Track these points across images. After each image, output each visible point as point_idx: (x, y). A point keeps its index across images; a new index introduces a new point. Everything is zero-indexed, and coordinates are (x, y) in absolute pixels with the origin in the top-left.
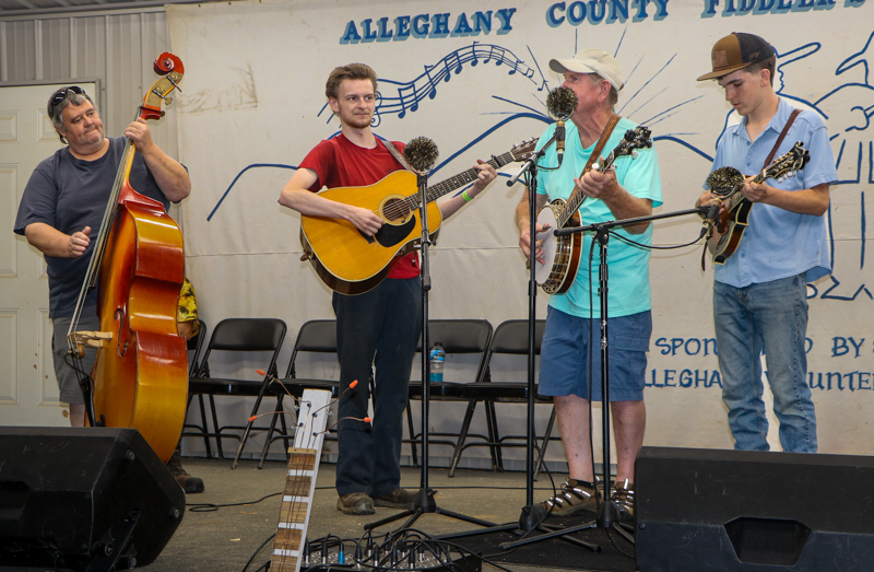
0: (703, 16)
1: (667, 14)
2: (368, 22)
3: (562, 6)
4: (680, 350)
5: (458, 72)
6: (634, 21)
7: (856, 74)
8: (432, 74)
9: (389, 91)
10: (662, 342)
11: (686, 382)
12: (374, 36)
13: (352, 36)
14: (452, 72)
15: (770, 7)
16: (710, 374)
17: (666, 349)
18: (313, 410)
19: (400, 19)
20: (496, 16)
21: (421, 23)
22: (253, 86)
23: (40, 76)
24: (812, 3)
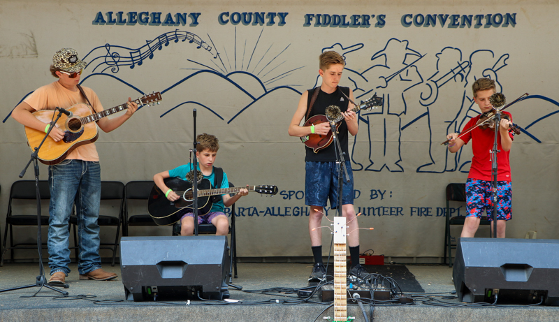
0: (304, 25)
1: (285, 23)
2: (110, 14)
3: (227, 14)
4: (293, 197)
5: (167, 45)
6: (268, 25)
7: (381, 60)
8: (151, 45)
9: (126, 53)
10: (283, 193)
11: (296, 213)
12: (114, 21)
13: (100, 21)
14: (163, 45)
15: (338, 24)
17: (286, 196)
19: (131, 13)
20: (189, 16)
21: (143, 17)
22: (35, 45)
24: (359, 24)
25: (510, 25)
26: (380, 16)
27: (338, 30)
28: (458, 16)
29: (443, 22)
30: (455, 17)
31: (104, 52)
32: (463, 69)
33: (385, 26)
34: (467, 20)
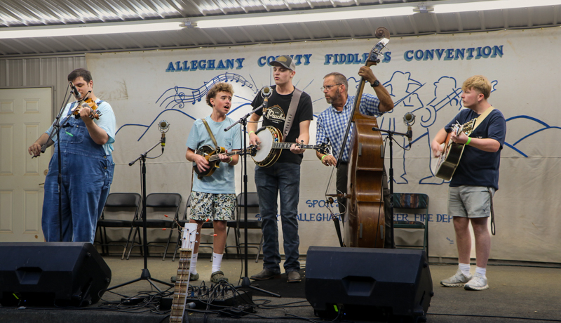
0: (325, 64)
1: (309, 63)
2: (179, 63)
3: (264, 58)
4: (317, 205)
8: (208, 86)
9: (189, 93)
10: (309, 202)
11: (319, 219)
12: (181, 69)
13: (171, 69)
15: (352, 61)
16: (329, 215)
17: (311, 205)
18: (190, 232)
19: (193, 62)
20: (236, 61)
21: (202, 64)
22: (126, 89)
23: (25, 84)
25: (498, 56)
26: (386, 53)
27: (351, 65)
28: (453, 50)
29: (440, 55)
30: (449, 51)
31: (173, 92)
32: (457, 95)
33: (391, 61)
34: (460, 53)
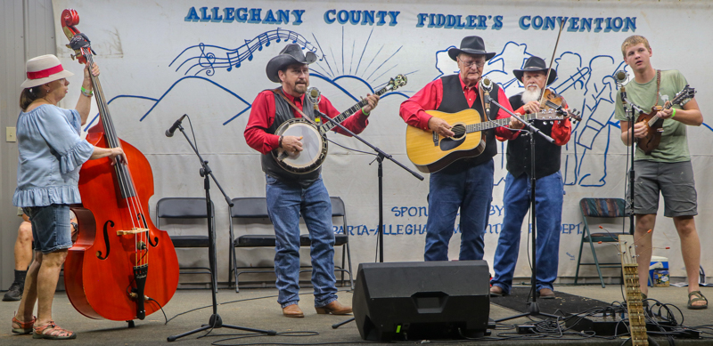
0: (417, 26)
1: (396, 23)
2: (205, 9)
3: (334, 12)
4: (406, 214)
5: (267, 45)
6: (378, 24)
7: (498, 65)
8: (250, 45)
9: (221, 54)
10: (396, 209)
11: (409, 231)
12: (209, 18)
13: (193, 17)
14: (264, 45)
15: (453, 25)
16: (423, 227)
17: (398, 213)
19: (228, 9)
20: (292, 13)
21: (242, 13)
22: (120, 43)
24: (475, 25)
25: (630, 30)
26: (497, 17)
27: (452, 30)
28: (578, 19)
29: (562, 24)
30: (574, 20)
31: (197, 52)
32: (583, 76)
33: (503, 28)
34: (587, 23)
